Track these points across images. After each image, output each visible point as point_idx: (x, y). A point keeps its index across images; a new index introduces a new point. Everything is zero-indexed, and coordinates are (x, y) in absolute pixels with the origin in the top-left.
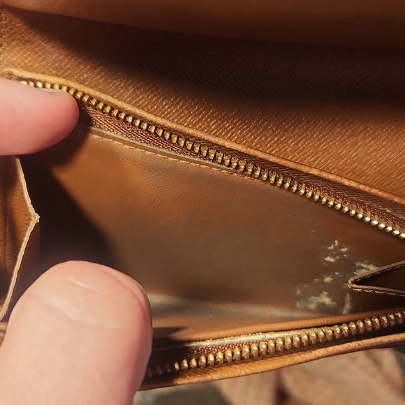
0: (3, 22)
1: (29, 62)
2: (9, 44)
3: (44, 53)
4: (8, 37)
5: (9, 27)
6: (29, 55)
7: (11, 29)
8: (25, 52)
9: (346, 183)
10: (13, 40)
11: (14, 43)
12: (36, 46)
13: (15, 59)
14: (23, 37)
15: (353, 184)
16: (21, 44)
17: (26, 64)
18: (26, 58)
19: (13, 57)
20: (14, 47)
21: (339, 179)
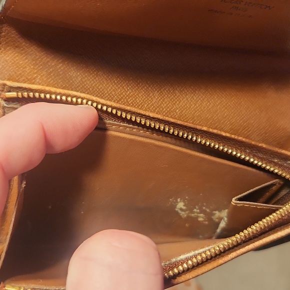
0: (3, 34)
1: (17, 60)
2: (5, 49)
3: (26, 55)
4: (5, 44)
5: (7, 37)
6: (17, 56)
7: (7, 39)
8: (15, 54)
9: (224, 134)
10: (8, 46)
11: (8, 48)
12: (22, 50)
13: (8, 58)
14: (14, 44)
15: (228, 135)
16: (12, 49)
17: (15, 62)
18: (15, 58)
19: (7, 57)
20: (8, 50)
21: (219, 132)
